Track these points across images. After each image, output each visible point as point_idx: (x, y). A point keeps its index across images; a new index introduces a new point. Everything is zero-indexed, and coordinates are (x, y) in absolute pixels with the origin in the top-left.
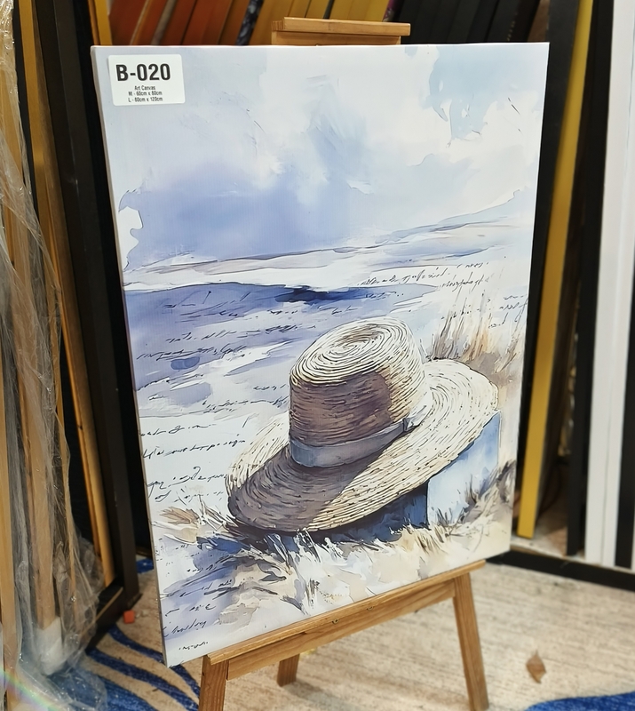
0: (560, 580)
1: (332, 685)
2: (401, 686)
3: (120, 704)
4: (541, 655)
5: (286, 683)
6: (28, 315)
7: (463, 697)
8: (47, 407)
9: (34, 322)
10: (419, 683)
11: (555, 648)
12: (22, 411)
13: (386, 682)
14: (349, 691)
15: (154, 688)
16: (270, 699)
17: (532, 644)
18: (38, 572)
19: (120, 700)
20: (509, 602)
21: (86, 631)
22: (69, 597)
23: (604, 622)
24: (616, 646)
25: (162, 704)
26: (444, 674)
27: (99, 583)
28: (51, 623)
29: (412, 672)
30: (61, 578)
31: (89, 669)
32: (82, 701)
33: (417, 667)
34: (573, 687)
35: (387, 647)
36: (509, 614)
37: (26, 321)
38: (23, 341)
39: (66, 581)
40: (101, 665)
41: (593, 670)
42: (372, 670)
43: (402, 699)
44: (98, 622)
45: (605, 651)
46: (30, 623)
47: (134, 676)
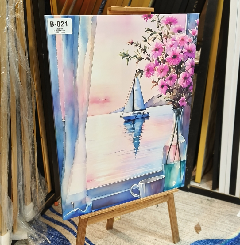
0: (210, 198)
1: (125, 231)
2: (149, 232)
3: (52, 233)
4: (200, 224)
5: (109, 229)
6: (25, 100)
7: (171, 237)
8: (30, 130)
9: (27, 102)
10: (156, 231)
11: (205, 222)
12: (22, 131)
13: (144, 231)
14: (131, 233)
15: (64, 228)
16: (103, 234)
17: (197, 220)
18: (26, 186)
19: (52, 232)
20: (190, 205)
21: (41, 208)
22: (36, 195)
23: (224, 214)
24: (228, 222)
25: (66, 234)
26: (165, 229)
27: (46, 191)
28: (29, 204)
29: (153, 228)
30: (33, 189)
31: (42, 221)
32: (38, 231)
33: (156, 226)
34: (211, 236)
35: (146, 219)
36: (190, 209)
37: (25, 101)
38: (23, 108)
39: (35, 190)
40: (46, 220)
41: (218, 230)
42: (139, 226)
43: (150, 237)
44: (45, 205)
45: (223, 224)
46: (22, 203)
47: (57, 224)
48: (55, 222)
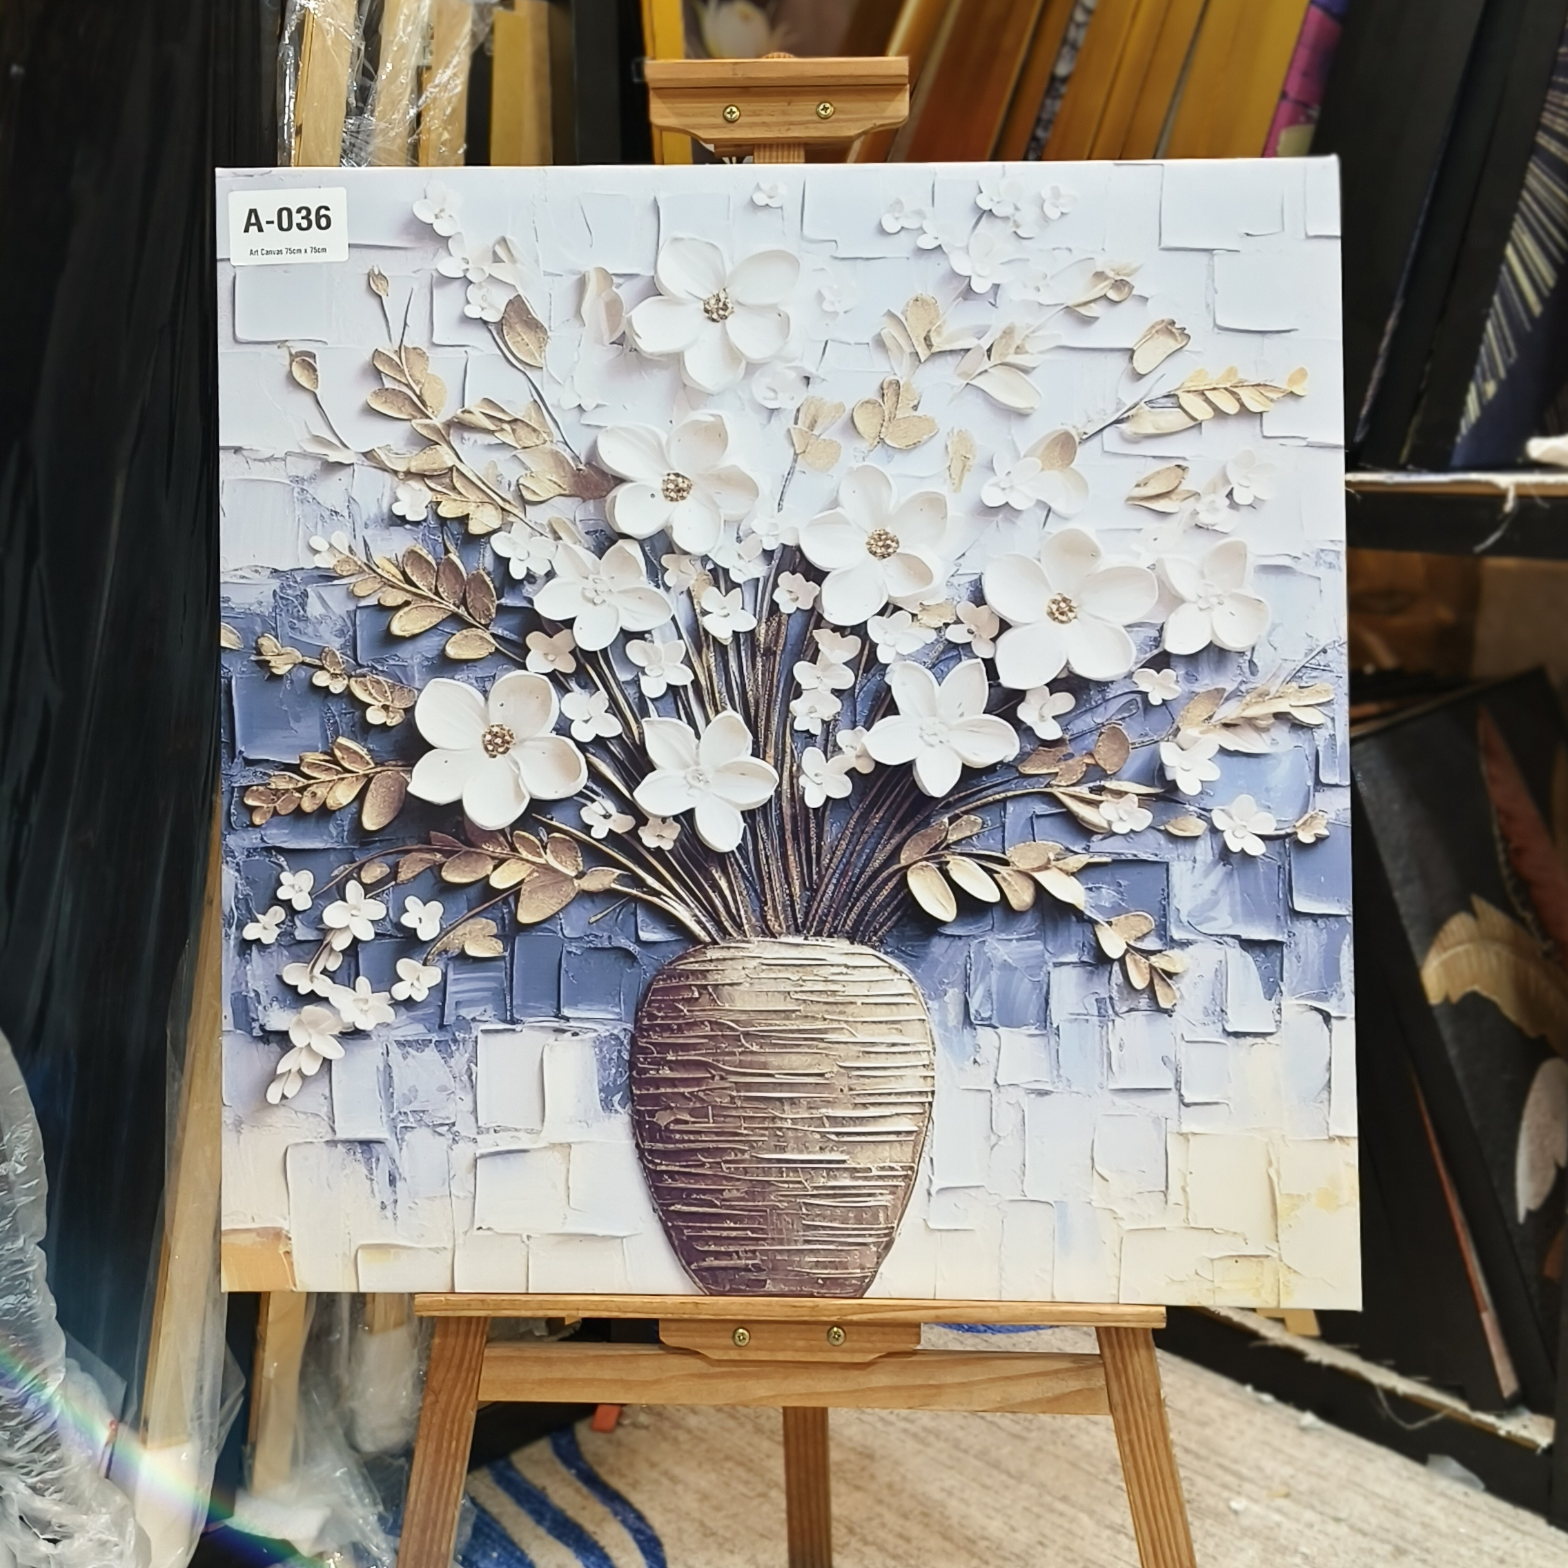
19: (498, 1563)
40: (499, 1490)
47: (551, 1530)
48: (548, 1516)
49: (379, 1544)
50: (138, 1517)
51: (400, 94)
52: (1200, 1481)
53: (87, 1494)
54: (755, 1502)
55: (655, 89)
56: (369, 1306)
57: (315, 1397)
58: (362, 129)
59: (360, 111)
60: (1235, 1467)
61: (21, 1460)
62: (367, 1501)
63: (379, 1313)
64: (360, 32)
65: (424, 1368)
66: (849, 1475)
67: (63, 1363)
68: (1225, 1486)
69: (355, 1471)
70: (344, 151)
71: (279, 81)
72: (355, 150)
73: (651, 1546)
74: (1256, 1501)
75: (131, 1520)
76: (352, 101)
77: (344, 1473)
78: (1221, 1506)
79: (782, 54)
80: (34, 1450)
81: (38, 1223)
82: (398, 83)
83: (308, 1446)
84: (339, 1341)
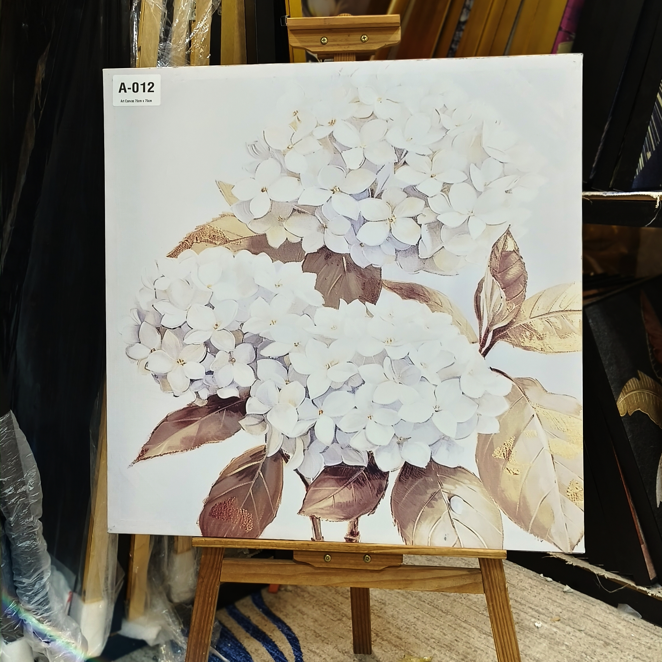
15: (264, 648)
28: (184, 551)
47: (252, 635)
48: (251, 629)
49: (181, 641)
50: (82, 632)
51: (182, 32)
52: (522, 614)
53: (61, 622)
54: (337, 623)
55: (290, 30)
56: (176, 543)
57: (154, 580)
58: (166, 48)
59: (165, 40)
60: (537, 608)
61: (33, 609)
62: (176, 623)
63: (180, 546)
64: (165, 6)
65: (199, 568)
66: (375, 612)
67: (50, 568)
68: (532, 616)
69: (171, 611)
70: (159, 57)
71: (131, 28)
72: (164, 57)
73: (294, 641)
74: (546, 623)
75: (80, 633)
76: (162, 35)
77: (166, 612)
78: (531, 625)
79: (346, 14)
80: (39, 605)
81: (39, 510)
82: (181, 28)
83: (151, 600)
84: (164, 557)
